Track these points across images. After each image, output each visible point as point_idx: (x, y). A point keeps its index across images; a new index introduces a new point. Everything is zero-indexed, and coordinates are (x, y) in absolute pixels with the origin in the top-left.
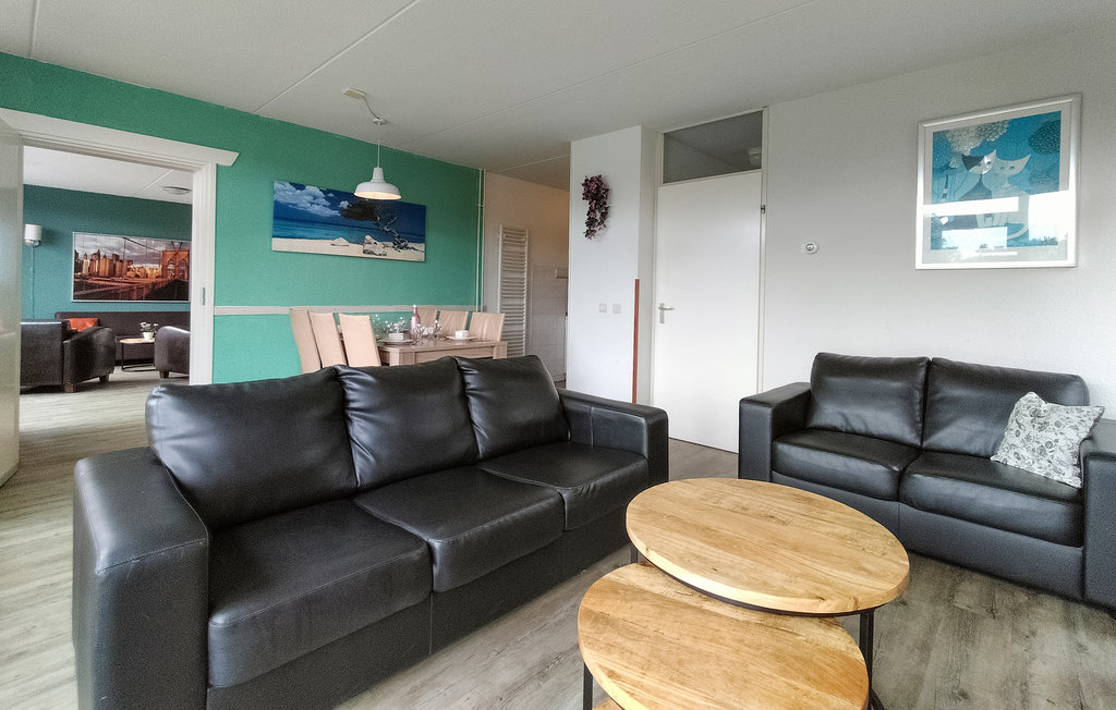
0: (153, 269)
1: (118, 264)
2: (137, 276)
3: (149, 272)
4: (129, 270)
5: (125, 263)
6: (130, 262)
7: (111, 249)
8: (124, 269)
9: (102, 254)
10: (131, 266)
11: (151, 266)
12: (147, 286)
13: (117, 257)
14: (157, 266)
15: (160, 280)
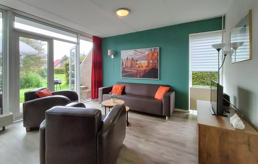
0: (144, 63)
1: (133, 62)
2: (139, 67)
3: (143, 65)
4: (136, 64)
5: (135, 61)
6: (137, 61)
7: (131, 56)
8: (135, 64)
9: (129, 58)
10: (137, 63)
11: (143, 62)
12: (142, 71)
13: (133, 59)
14: (146, 61)
15: (147, 68)
